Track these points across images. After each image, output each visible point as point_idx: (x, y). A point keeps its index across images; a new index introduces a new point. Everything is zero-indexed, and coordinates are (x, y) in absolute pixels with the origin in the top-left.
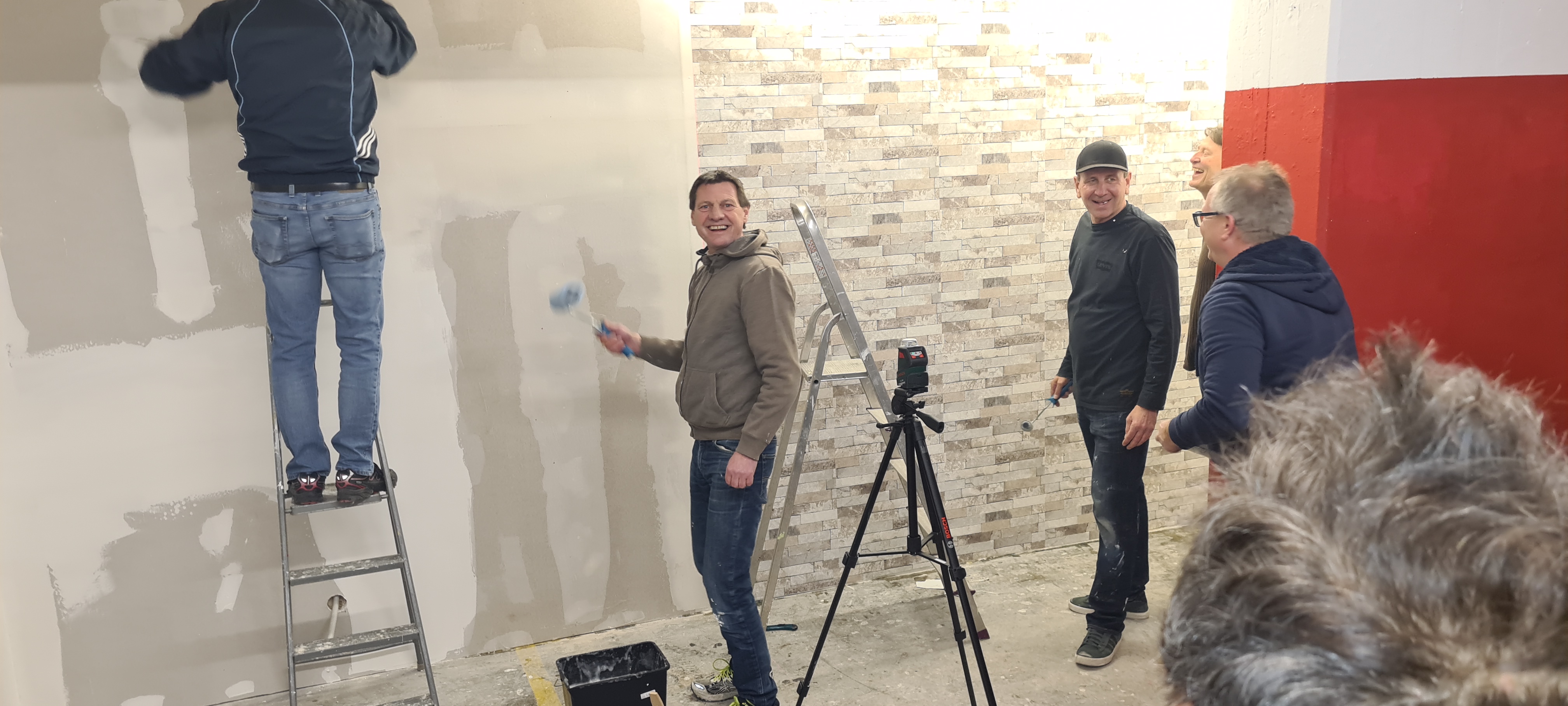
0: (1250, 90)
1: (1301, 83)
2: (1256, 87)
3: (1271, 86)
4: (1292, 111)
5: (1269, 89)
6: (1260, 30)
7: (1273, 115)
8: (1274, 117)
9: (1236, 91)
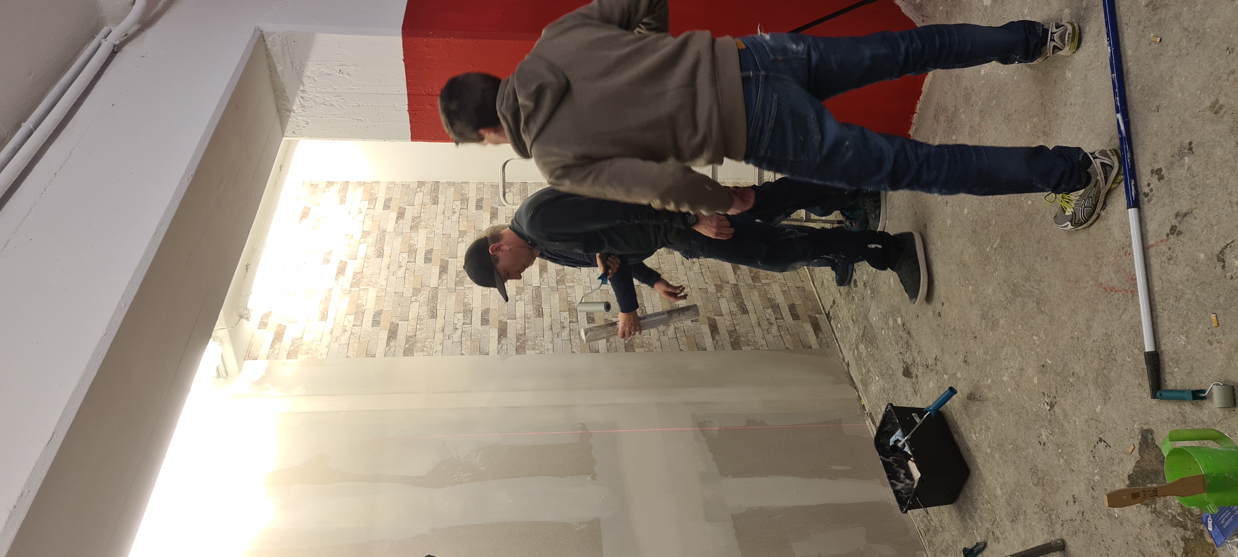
0: (410, 114)
1: (403, 61)
2: (406, 108)
3: (406, 93)
4: (426, 70)
5: (408, 95)
6: (359, 105)
7: (430, 90)
8: (432, 89)
9: (411, 128)
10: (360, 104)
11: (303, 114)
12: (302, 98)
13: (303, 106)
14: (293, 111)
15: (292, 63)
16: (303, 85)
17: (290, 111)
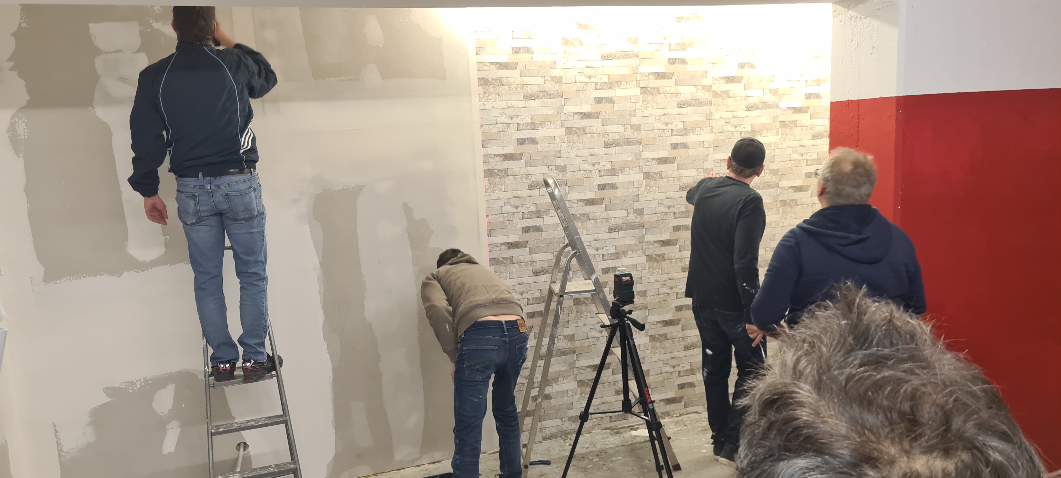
0: (847, 101)
1: (880, 96)
2: (850, 99)
3: (859, 98)
4: (875, 115)
5: (858, 100)
7: (862, 117)
8: (863, 119)
9: (838, 102)
10: (853, 63)
11: (847, 18)
12: (857, 17)
13: (851, 18)
14: (848, 10)
15: (878, 9)
16: (864, 18)
17: (848, 8)
